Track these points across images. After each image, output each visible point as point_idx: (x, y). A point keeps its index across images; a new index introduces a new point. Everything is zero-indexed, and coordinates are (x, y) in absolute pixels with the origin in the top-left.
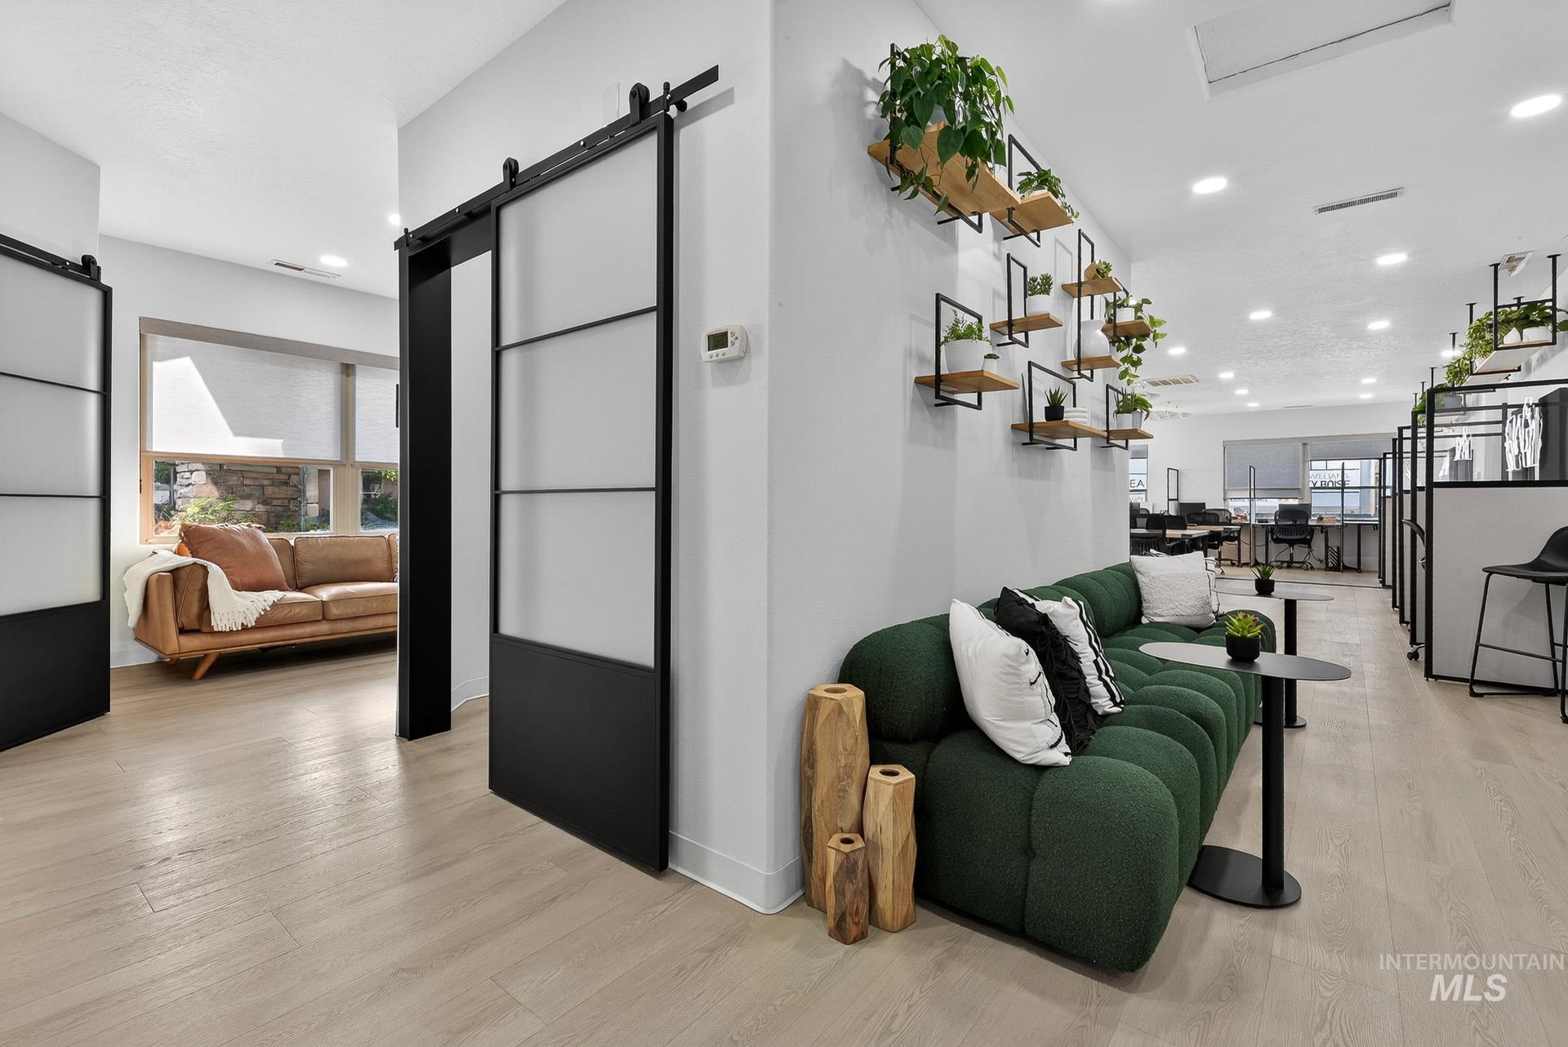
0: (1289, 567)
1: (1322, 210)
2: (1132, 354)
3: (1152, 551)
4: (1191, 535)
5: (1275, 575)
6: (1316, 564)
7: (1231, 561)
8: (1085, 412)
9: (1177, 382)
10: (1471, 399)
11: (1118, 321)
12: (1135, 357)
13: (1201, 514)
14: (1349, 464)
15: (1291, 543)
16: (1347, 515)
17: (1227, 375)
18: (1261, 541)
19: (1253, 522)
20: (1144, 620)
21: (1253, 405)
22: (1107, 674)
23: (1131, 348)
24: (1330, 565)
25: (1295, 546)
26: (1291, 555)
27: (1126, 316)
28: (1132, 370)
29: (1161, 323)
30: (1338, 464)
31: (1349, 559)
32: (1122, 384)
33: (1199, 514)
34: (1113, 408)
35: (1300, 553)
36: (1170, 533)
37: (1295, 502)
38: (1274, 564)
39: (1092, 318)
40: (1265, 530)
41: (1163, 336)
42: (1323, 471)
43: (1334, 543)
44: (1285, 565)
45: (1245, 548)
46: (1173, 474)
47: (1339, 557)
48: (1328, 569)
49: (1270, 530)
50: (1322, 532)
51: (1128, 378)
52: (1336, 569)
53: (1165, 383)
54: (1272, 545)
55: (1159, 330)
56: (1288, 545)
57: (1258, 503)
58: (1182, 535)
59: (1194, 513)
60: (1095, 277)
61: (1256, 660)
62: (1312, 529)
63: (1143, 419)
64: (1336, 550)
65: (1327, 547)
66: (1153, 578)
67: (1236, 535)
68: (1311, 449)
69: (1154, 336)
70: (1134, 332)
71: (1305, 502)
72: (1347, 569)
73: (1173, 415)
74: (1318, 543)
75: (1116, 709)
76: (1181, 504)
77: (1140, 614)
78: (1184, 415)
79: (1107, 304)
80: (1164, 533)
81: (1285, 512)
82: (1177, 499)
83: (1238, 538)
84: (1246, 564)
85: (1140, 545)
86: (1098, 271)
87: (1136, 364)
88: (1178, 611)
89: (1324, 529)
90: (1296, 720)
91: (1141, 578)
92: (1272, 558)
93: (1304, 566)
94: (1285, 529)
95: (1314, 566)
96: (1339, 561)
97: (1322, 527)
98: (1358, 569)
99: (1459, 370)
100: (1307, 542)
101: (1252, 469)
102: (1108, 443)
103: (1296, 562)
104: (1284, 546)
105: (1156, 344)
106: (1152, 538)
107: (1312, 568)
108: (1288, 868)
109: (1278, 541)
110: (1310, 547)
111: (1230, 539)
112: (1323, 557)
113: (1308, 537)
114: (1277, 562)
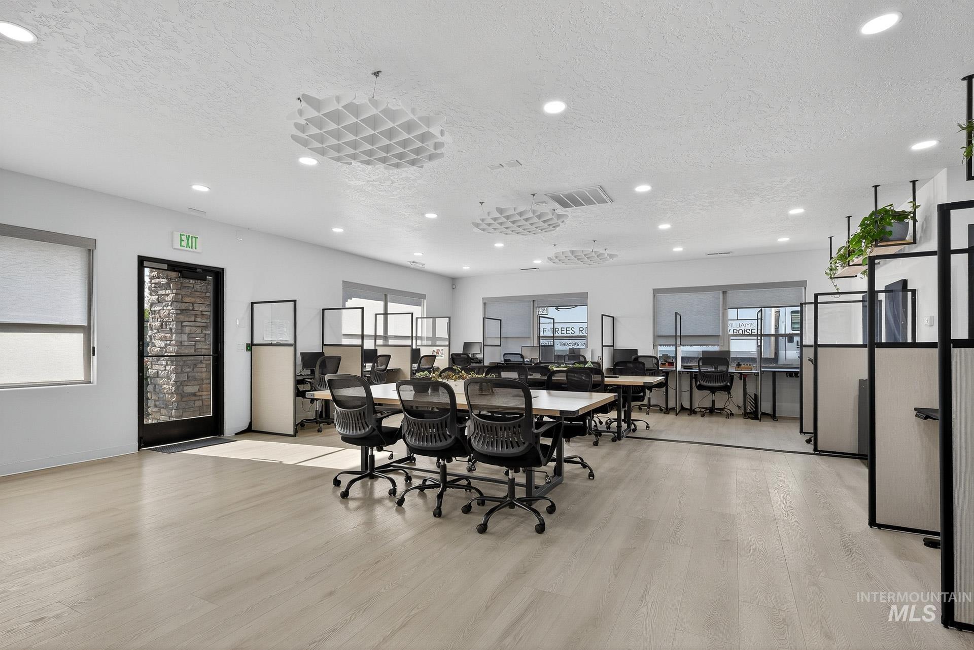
0: (711, 414)
6: (735, 410)
7: (660, 407)
15: (713, 390)
16: (764, 362)
18: (686, 387)
19: (679, 368)
24: (748, 412)
25: (716, 393)
26: (713, 402)
31: (766, 406)
35: (720, 400)
37: (716, 348)
38: (698, 410)
40: (689, 375)
42: (740, 320)
43: (751, 390)
44: (708, 411)
46: (607, 320)
47: (756, 403)
48: (745, 416)
49: (694, 377)
50: (741, 379)
52: (753, 416)
54: (695, 390)
56: (710, 392)
57: (683, 349)
62: (732, 377)
64: (753, 397)
65: (745, 394)
71: (725, 349)
72: (762, 416)
74: (737, 390)
76: (615, 351)
81: (707, 358)
82: (613, 346)
83: (666, 384)
89: (742, 376)
92: (696, 405)
93: (724, 413)
94: (706, 376)
95: (734, 413)
96: (756, 407)
97: (741, 374)
98: (773, 416)
100: (727, 389)
101: (678, 317)
103: (718, 409)
104: (706, 392)
107: (732, 414)
109: (701, 388)
110: (729, 393)
112: (741, 404)
113: (728, 384)
114: (699, 408)
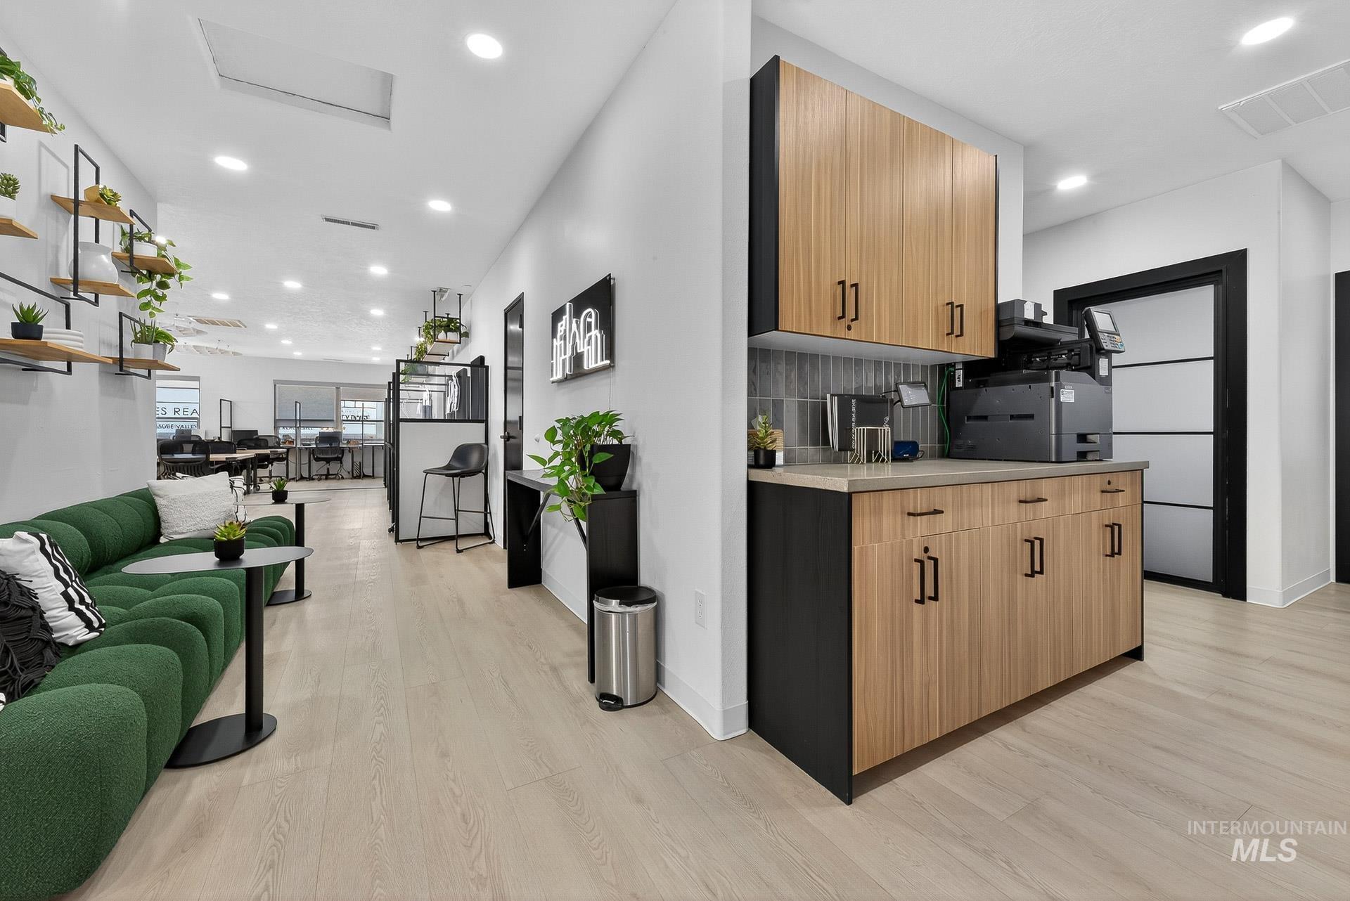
0: (326, 479)
1: (328, 220)
2: (155, 289)
3: (178, 474)
4: (236, 458)
5: (289, 487)
6: (345, 475)
7: (281, 477)
8: (81, 336)
9: (225, 324)
10: (431, 369)
11: (136, 253)
12: (160, 292)
13: (252, 439)
14: (366, 404)
15: (328, 461)
16: (366, 440)
17: (271, 326)
18: (305, 460)
19: (298, 446)
20: (162, 540)
21: (298, 354)
22: (82, 601)
23: (154, 282)
24: (355, 475)
25: (330, 463)
26: (328, 470)
27: (144, 250)
28: (155, 303)
29: (188, 267)
30: (359, 404)
31: (367, 470)
32: (144, 316)
33: (251, 440)
34: (128, 337)
35: (334, 468)
36: (213, 457)
37: (331, 430)
38: (316, 477)
39: (97, 241)
40: (308, 451)
41: (188, 279)
42: (349, 408)
43: (357, 459)
44: (324, 477)
45: (292, 467)
46: (226, 406)
47: (360, 469)
48: (354, 478)
49: (312, 452)
50: (349, 452)
51: (150, 310)
52: (358, 477)
53: (213, 323)
54: (313, 462)
55: (184, 272)
56: (325, 462)
57: (303, 431)
58: (226, 458)
59: (247, 439)
60: (97, 201)
61: (240, 557)
62: (342, 451)
63: (167, 351)
64: (359, 464)
65: (353, 462)
66: (173, 499)
67: (284, 456)
68: (341, 391)
69: (180, 276)
70: (158, 268)
71: (339, 430)
72: (365, 476)
73: (223, 352)
74: (347, 459)
75: (96, 634)
76: (232, 431)
77: (159, 534)
78: (235, 354)
79: (124, 234)
80: (208, 458)
81: (324, 438)
82: (231, 427)
83: (287, 459)
84: (293, 479)
85: (169, 469)
86: (102, 195)
87: (161, 299)
88: (201, 526)
89: (351, 450)
90: (303, 593)
91: (159, 501)
92: (313, 473)
93: (337, 477)
94: (322, 451)
95: (344, 477)
96: (360, 472)
97: (349, 448)
98: (373, 477)
99: (421, 351)
100: (340, 459)
101: (298, 405)
102: (121, 370)
103: (332, 475)
104: (322, 463)
105: (181, 284)
106: (195, 462)
107: (343, 478)
108: (267, 710)
109: (317, 459)
110: (341, 463)
111: (280, 459)
112: (350, 470)
113: (340, 456)
114: (317, 475)
